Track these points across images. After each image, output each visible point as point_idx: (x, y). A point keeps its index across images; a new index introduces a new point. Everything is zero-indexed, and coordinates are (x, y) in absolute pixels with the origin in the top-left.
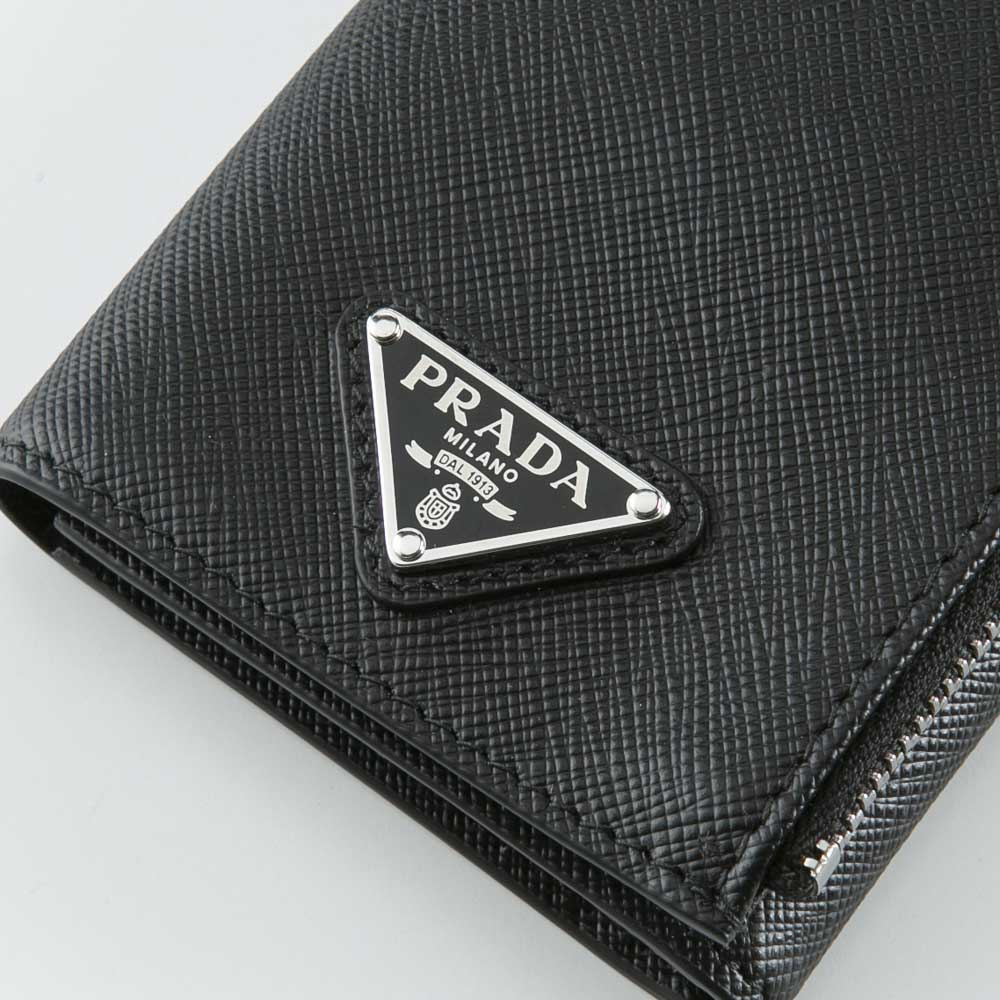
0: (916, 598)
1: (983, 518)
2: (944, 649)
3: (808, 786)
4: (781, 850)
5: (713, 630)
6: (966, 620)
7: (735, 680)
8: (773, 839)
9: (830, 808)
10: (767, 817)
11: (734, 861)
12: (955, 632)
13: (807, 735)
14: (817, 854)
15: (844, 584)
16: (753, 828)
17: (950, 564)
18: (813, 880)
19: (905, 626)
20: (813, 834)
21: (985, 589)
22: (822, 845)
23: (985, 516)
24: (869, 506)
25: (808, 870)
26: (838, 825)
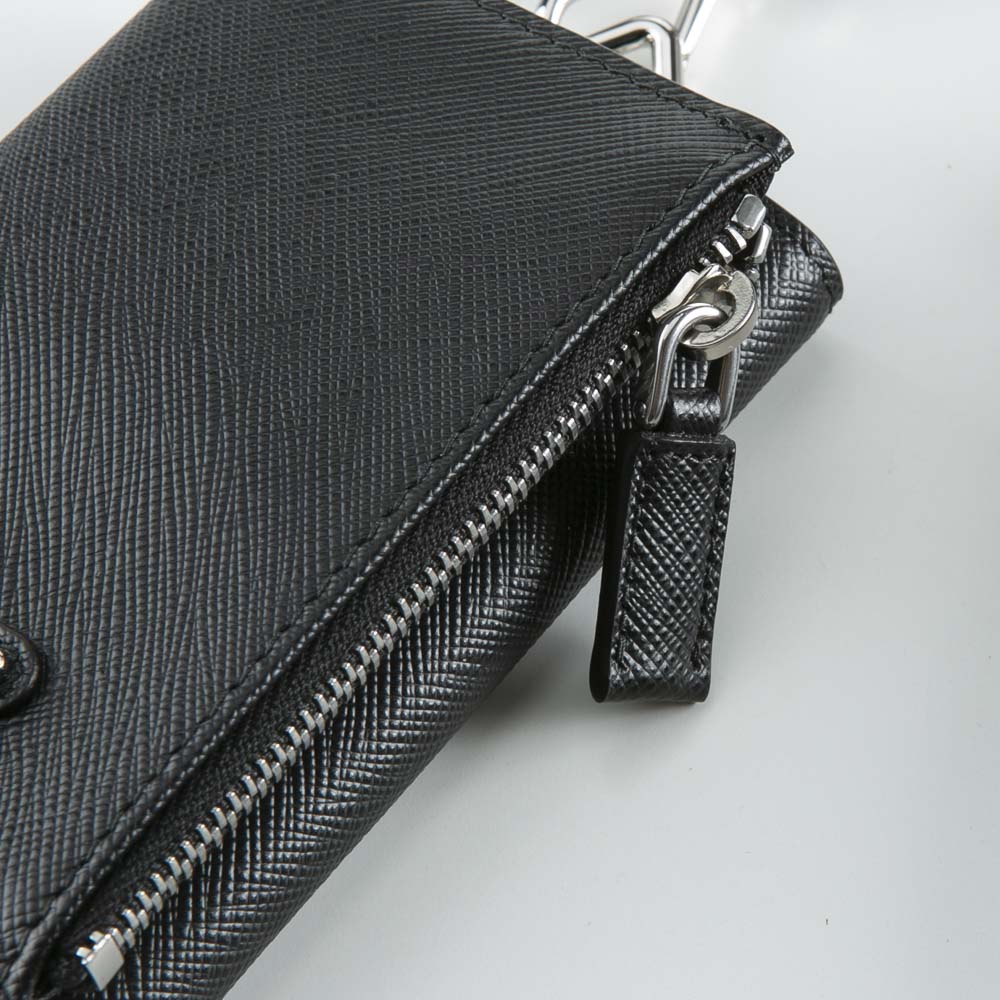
0: (203, 720)
1: (269, 651)
2: (226, 765)
3: (86, 884)
4: (58, 942)
5: (33, 765)
6: (251, 741)
7: (41, 802)
8: (50, 932)
9: (106, 904)
10: (47, 913)
11: (16, 956)
12: (239, 750)
13: (91, 841)
14: (90, 944)
15: (146, 716)
16: (34, 924)
17: (235, 691)
18: (84, 968)
19: (190, 743)
20: (87, 926)
21: (270, 714)
22: (95, 936)
23: (271, 649)
24: (176, 653)
25: (80, 959)
26: (112, 918)
